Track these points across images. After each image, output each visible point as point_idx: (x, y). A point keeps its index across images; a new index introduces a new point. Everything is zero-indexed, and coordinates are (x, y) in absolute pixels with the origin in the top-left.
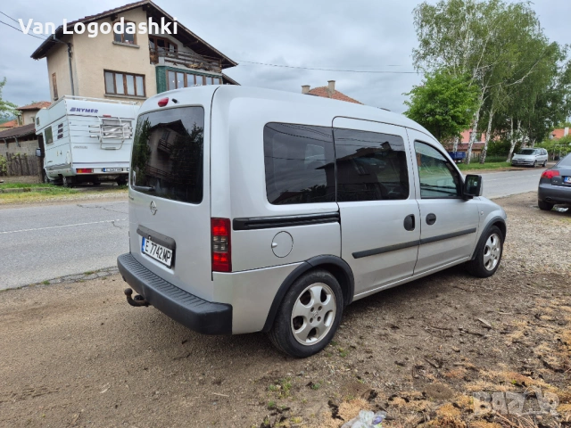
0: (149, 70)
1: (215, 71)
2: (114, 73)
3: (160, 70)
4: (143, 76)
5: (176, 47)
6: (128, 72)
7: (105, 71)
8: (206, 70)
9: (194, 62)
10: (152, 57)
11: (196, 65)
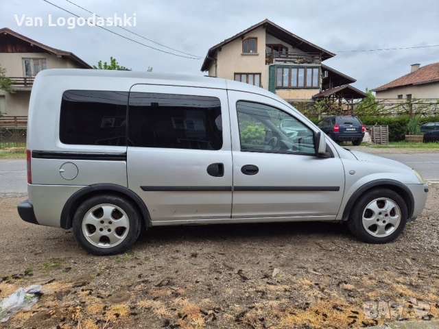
0: (264, 69)
1: (316, 63)
2: (241, 74)
3: (272, 68)
4: (260, 74)
5: (287, 50)
6: (250, 72)
7: (235, 74)
8: (309, 63)
9: (298, 59)
10: (268, 59)
11: (299, 60)
